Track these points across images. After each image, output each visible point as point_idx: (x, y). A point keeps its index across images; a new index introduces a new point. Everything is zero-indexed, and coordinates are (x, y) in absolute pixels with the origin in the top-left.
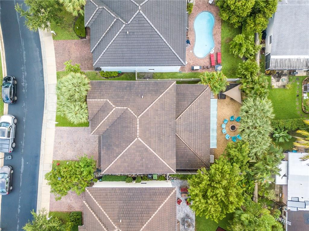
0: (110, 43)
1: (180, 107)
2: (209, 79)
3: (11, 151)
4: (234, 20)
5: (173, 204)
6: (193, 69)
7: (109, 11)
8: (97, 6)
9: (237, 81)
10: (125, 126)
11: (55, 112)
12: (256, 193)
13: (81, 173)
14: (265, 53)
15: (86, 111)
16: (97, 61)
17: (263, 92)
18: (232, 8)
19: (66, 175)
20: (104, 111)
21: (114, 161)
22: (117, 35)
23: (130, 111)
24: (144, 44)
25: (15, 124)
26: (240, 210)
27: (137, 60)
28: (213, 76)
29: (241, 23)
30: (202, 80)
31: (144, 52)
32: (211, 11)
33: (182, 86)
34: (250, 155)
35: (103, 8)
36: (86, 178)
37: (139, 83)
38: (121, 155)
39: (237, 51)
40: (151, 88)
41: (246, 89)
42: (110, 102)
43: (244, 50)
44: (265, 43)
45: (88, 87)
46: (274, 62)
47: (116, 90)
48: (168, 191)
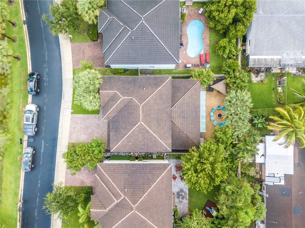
0: (119, 46)
1: (175, 98)
2: (199, 75)
3: (34, 134)
4: (219, 27)
5: (170, 177)
6: (186, 67)
7: (118, 21)
8: (109, 17)
9: (222, 76)
10: (130, 112)
11: (70, 102)
12: (239, 170)
13: (93, 152)
14: (245, 53)
15: (99, 100)
16: (108, 60)
17: (243, 85)
18: (217, 18)
19: (80, 154)
20: (113, 100)
21: (121, 141)
22: (124, 39)
23: (135, 100)
24: (146, 47)
25: (38, 112)
26: (225, 183)
27: (140, 59)
28: (202, 72)
29: (225, 29)
30: (193, 76)
31: (145, 53)
32: (201, 19)
33: (176, 81)
34: (233, 137)
35: (113, 18)
36: (98, 156)
37: (141, 77)
38: (127, 136)
39: (222, 52)
40: (151, 82)
41: (230, 83)
42: (118, 93)
43: (227, 51)
44: (245, 45)
45: (101, 81)
46: (253, 61)
47: (123, 84)
48: (165, 166)
